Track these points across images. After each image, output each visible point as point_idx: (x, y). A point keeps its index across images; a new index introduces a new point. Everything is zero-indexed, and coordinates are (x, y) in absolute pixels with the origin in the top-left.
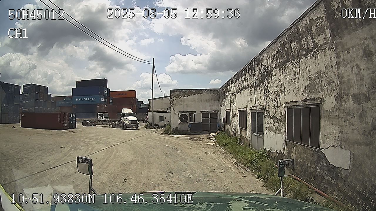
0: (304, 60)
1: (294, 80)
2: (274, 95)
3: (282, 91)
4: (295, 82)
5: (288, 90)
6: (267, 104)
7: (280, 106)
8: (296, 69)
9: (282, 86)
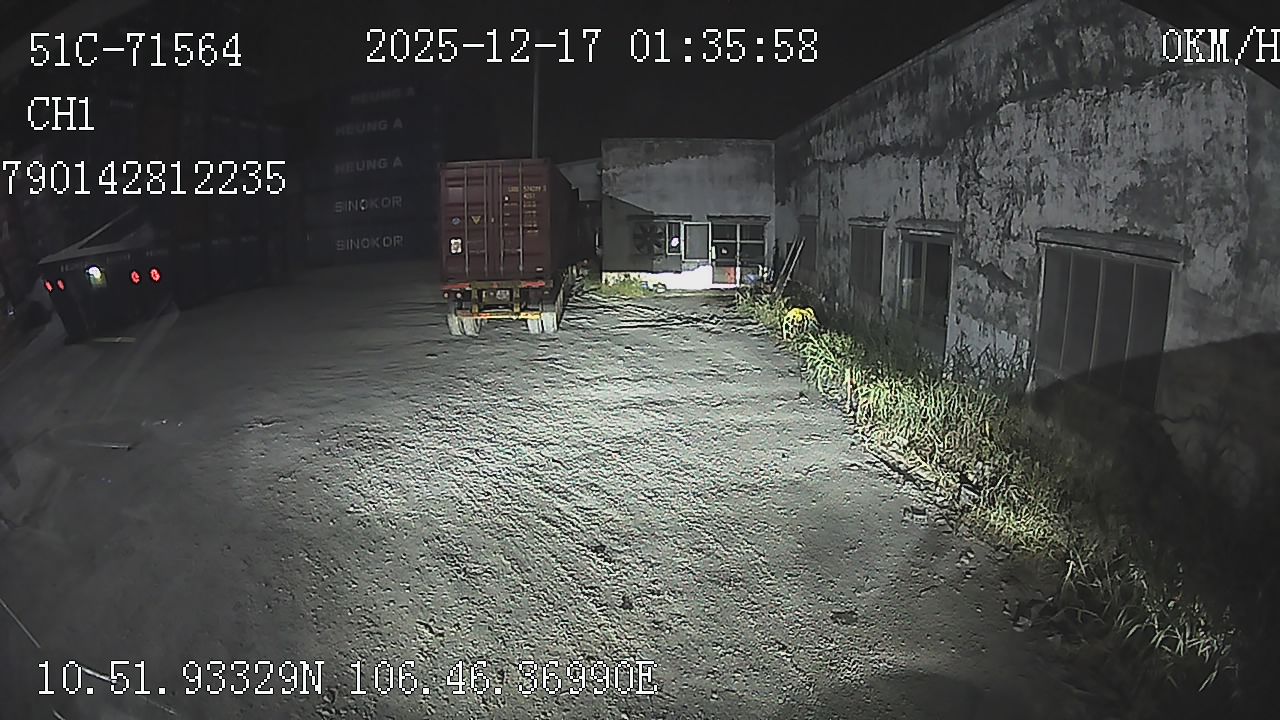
0: (1125, 97)
1: (1085, 156)
2: (997, 195)
3: (1032, 184)
4: (1087, 165)
5: (1056, 185)
6: (970, 221)
7: (1019, 235)
8: (1095, 121)
9: (1034, 169)
